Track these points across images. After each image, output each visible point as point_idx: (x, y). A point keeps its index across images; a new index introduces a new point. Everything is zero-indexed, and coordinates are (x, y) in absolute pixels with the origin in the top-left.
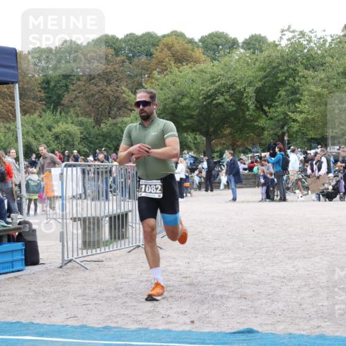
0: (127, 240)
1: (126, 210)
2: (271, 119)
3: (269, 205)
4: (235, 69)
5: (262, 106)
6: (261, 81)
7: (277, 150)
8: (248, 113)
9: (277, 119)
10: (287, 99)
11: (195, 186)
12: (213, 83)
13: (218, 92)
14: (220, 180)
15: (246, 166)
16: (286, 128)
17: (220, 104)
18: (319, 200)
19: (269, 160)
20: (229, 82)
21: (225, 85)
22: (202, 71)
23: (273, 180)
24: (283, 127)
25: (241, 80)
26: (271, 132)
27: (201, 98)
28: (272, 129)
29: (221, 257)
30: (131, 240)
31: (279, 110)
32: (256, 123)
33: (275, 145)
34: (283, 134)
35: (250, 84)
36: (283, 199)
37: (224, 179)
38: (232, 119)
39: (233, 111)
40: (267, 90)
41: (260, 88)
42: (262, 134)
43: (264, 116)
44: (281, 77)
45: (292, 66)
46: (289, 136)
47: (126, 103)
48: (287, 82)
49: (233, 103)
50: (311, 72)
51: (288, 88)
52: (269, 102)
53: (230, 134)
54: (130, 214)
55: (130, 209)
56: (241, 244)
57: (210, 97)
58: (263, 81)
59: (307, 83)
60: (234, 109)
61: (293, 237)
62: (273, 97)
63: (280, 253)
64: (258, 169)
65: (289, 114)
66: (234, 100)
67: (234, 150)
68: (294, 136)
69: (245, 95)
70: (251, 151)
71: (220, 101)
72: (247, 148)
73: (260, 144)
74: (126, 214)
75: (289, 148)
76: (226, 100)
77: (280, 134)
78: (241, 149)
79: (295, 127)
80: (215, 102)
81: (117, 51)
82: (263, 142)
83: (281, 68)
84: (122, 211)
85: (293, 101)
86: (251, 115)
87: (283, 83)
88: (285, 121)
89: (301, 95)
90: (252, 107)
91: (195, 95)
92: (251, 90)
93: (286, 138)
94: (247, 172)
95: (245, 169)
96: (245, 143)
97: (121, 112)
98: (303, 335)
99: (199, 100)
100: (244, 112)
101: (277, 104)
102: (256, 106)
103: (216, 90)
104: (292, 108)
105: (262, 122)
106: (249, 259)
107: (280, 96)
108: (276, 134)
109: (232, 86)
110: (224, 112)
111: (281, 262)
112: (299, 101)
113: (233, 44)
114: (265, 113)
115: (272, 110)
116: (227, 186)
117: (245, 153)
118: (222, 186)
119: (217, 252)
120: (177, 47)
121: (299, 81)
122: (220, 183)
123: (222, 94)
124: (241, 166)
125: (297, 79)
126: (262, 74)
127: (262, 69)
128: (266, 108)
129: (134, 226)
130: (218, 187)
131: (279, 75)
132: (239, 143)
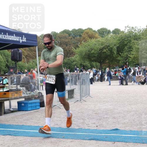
0: (74, 99)
1: (74, 88)
2: (122, 57)
3: (122, 86)
4: (109, 40)
5: (119, 53)
6: (118, 44)
7: (124, 67)
8: (114, 55)
9: (124, 57)
10: (127, 51)
11: (96, 80)
12: (102, 45)
13: (104, 48)
14: (105, 78)
15: (114, 73)
16: (127, 60)
17: (105, 52)
18: (139, 84)
19: (122, 71)
20: (108, 45)
21: (106, 46)
22: (98, 41)
24: (126, 60)
25: (112, 44)
26: (122, 62)
27: (98, 50)
28: (122, 60)
29: (106, 104)
30: (75, 99)
31: (125, 54)
32: (117, 59)
33: (124, 66)
34: (126, 62)
35: (115, 45)
36: (127, 84)
37: (106, 78)
38: (109, 57)
39: (109, 55)
40: (121, 47)
41: (118, 46)
42: (119, 62)
43: (120, 56)
44: (126, 42)
45: (129, 39)
46: (128, 63)
47: (72, 52)
48: (128, 44)
49: (109, 52)
50: (136, 41)
51: (128, 46)
52: (121, 51)
53: (108, 62)
55: (75, 88)
56: (113, 100)
57: (101, 50)
58: (119, 44)
59: (135, 44)
60: (110, 54)
61: (130, 97)
62: (123, 49)
63: (126, 103)
64: (118, 74)
65: (129, 55)
66: (109, 51)
67: (109, 68)
68: (130, 63)
69: (113, 49)
70: (115, 68)
71: (105, 51)
72: (114, 67)
73: (118, 65)
74: (74, 90)
75: (128, 67)
76: (107, 51)
77: (125, 62)
78: (112, 67)
79: (130, 60)
80: (103, 51)
81: (69, 35)
82: (119, 65)
83: (125, 39)
84: (72, 89)
85: (130, 51)
86: (115, 56)
87: (126, 45)
88: (127, 58)
89: (133, 49)
90: (116, 53)
91: (96, 49)
92: (115, 47)
93: (127, 63)
94: (114, 75)
95: (113, 74)
96: (113, 65)
97: (71, 55)
98: (135, 131)
99: (97, 51)
100: (113, 55)
101: (124, 52)
102: (117, 53)
103: (103, 47)
104: (129, 53)
105: (119, 58)
106: (115, 105)
107: (125, 49)
108: (124, 62)
109: (109, 46)
110: (106, 55)
111: (127, 106)
112: (132, 51)
113: (109, 32)
114: (120, 55)
115: (123, 54)
116: (107, 80)
117: (113, 69)
118: (106, 80)
119: (105, 102)
120: (90, 33)
121: (132, 44)
122: (105, 79)
123: (105, 49)
124: (112, 73)
126: (119, 42)
127: (119, 40)
128: (120, 53)
129: (76, 94)
130: (104, 80)
131: (125, 42)
132: (111, 65)
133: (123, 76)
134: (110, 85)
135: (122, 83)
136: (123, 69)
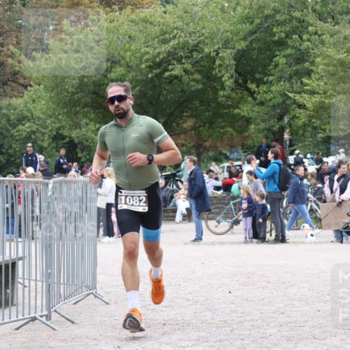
0: (14, 309)
1: (14, 256)
2: (262, 103)
3: (257, 248)
4: (201, 19)
5: (246, 82)
6: (244, 39)
7: (270, 156)
8: (221, 93)
9: (271, 104)
10: (288, 71)
12: (165, 42)
13: (172, 57)
14: (175, 206)
15: (219, 183)
16: (286, 119)
17: (176, 77)
19: (257, 173)
20: (192, 41)
21: (184, 46)
22: (145, 21)
23: (264, 207)
24: (281, 118)
25: (212, 36)
26: (262, 126)
27: (143, 66)
28: (263, 121)
29: (175, 337)
30: (20, 308)
31: (273, 88)
32: (236, 111)
33: (269, 147)
34: (282, 129)
35: (226, 44)
36: (281, 239)
38: (197, 103)
39: (197, 91)
40: (255, 54)
41: (244, 51)
42: (246, 128)
43: (250, 99)
44: (279, 32)
45: (297, 14)
46: (291, 134)
47: (16, 73)
48: (289, 42)
49: (198, 76)
50: (328, 26)
51: (289, 51)
52: (258, 76)
53: (194, 128)
54: (20, 263)
55: (20, 254)
56: (209, 315)
57: (160, 65)
58: (249, 39)
59: (322, 43)
60: (200, 86)
61: (296, 303)
62: (265, 66)
63: (273, 331)
64: (239, 188)
65: (291, 95)
66: (199, 72)
67: (199, 155)
68: (301, 132)
69: (217, 63)
70: (227, 158)
71: (176, 72)
72: (221, 153)
73: (243, 146)
74: (14, 264)
75: (292, 153)
76: (186, 71)
77: (276, 128)
78: (211, 154)
79: (302, 116)
80: (167, 74)
82: (249, 142)
83: (278, 17)
84: (7, 258)
85: (299, 75)
86: (228, 97)
87: (281, 44)
88: (283, 108)
89: (313, 63)
90: (229, 83)
91: (134, 63)
92: (227, 54)
93: (286, 136)
94: (220, 192)
95: (217, 188)
96: (218, 144)
97: (8, 89)
99: (141, 70)
100: (216, 91)
101: (271, 78)
102: (236, 82)
103: (169, 53)
104: (297, 86)
105: (245, 110)
106: (221, 341)
107: (277, 65)
108: (269, 130)
109: (196, 48)
110: (183, 91)
111: (275, 345)
112: (309, 73)
114: (252, 93)
115: (263, 88)
116: (187, 217)
117: (218, 160)
118: (179, 217)
119: (167, 329)
121: (308, 40)
122: (175, 211)
123: (180, 61)
124: (210, 184)
125: (305, 37)
126: (248, 27)
127: (248, 19)
128: (253, 86)
129: (27, 284)
130: (172, 218)
131: (275, 30)
132: (207, 144)
133: (262, 197)
134: (199, 238)
135: (257, 234)
136: (265, 164)
